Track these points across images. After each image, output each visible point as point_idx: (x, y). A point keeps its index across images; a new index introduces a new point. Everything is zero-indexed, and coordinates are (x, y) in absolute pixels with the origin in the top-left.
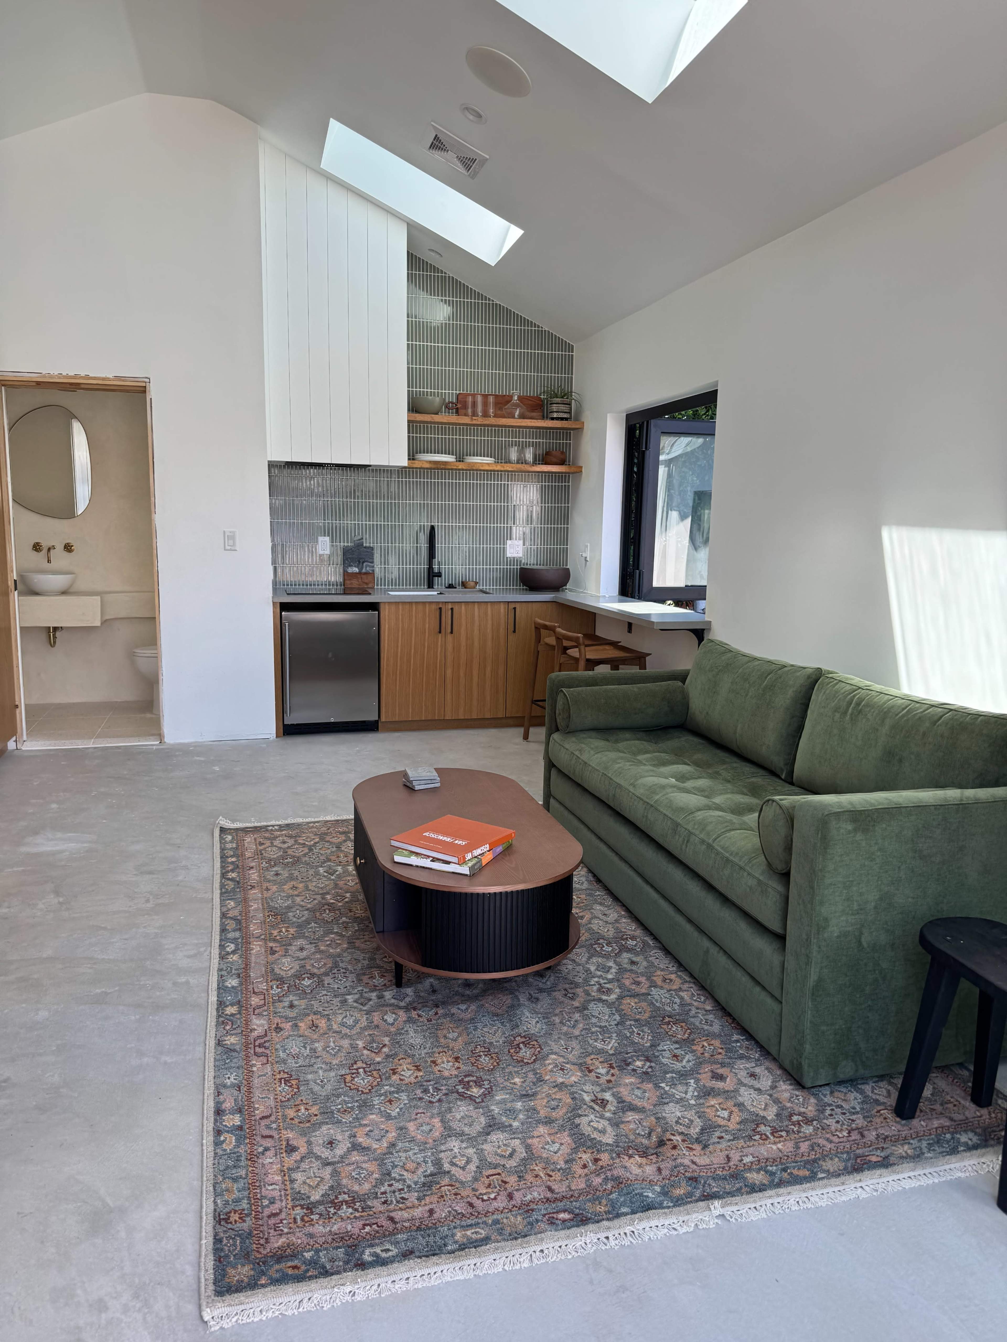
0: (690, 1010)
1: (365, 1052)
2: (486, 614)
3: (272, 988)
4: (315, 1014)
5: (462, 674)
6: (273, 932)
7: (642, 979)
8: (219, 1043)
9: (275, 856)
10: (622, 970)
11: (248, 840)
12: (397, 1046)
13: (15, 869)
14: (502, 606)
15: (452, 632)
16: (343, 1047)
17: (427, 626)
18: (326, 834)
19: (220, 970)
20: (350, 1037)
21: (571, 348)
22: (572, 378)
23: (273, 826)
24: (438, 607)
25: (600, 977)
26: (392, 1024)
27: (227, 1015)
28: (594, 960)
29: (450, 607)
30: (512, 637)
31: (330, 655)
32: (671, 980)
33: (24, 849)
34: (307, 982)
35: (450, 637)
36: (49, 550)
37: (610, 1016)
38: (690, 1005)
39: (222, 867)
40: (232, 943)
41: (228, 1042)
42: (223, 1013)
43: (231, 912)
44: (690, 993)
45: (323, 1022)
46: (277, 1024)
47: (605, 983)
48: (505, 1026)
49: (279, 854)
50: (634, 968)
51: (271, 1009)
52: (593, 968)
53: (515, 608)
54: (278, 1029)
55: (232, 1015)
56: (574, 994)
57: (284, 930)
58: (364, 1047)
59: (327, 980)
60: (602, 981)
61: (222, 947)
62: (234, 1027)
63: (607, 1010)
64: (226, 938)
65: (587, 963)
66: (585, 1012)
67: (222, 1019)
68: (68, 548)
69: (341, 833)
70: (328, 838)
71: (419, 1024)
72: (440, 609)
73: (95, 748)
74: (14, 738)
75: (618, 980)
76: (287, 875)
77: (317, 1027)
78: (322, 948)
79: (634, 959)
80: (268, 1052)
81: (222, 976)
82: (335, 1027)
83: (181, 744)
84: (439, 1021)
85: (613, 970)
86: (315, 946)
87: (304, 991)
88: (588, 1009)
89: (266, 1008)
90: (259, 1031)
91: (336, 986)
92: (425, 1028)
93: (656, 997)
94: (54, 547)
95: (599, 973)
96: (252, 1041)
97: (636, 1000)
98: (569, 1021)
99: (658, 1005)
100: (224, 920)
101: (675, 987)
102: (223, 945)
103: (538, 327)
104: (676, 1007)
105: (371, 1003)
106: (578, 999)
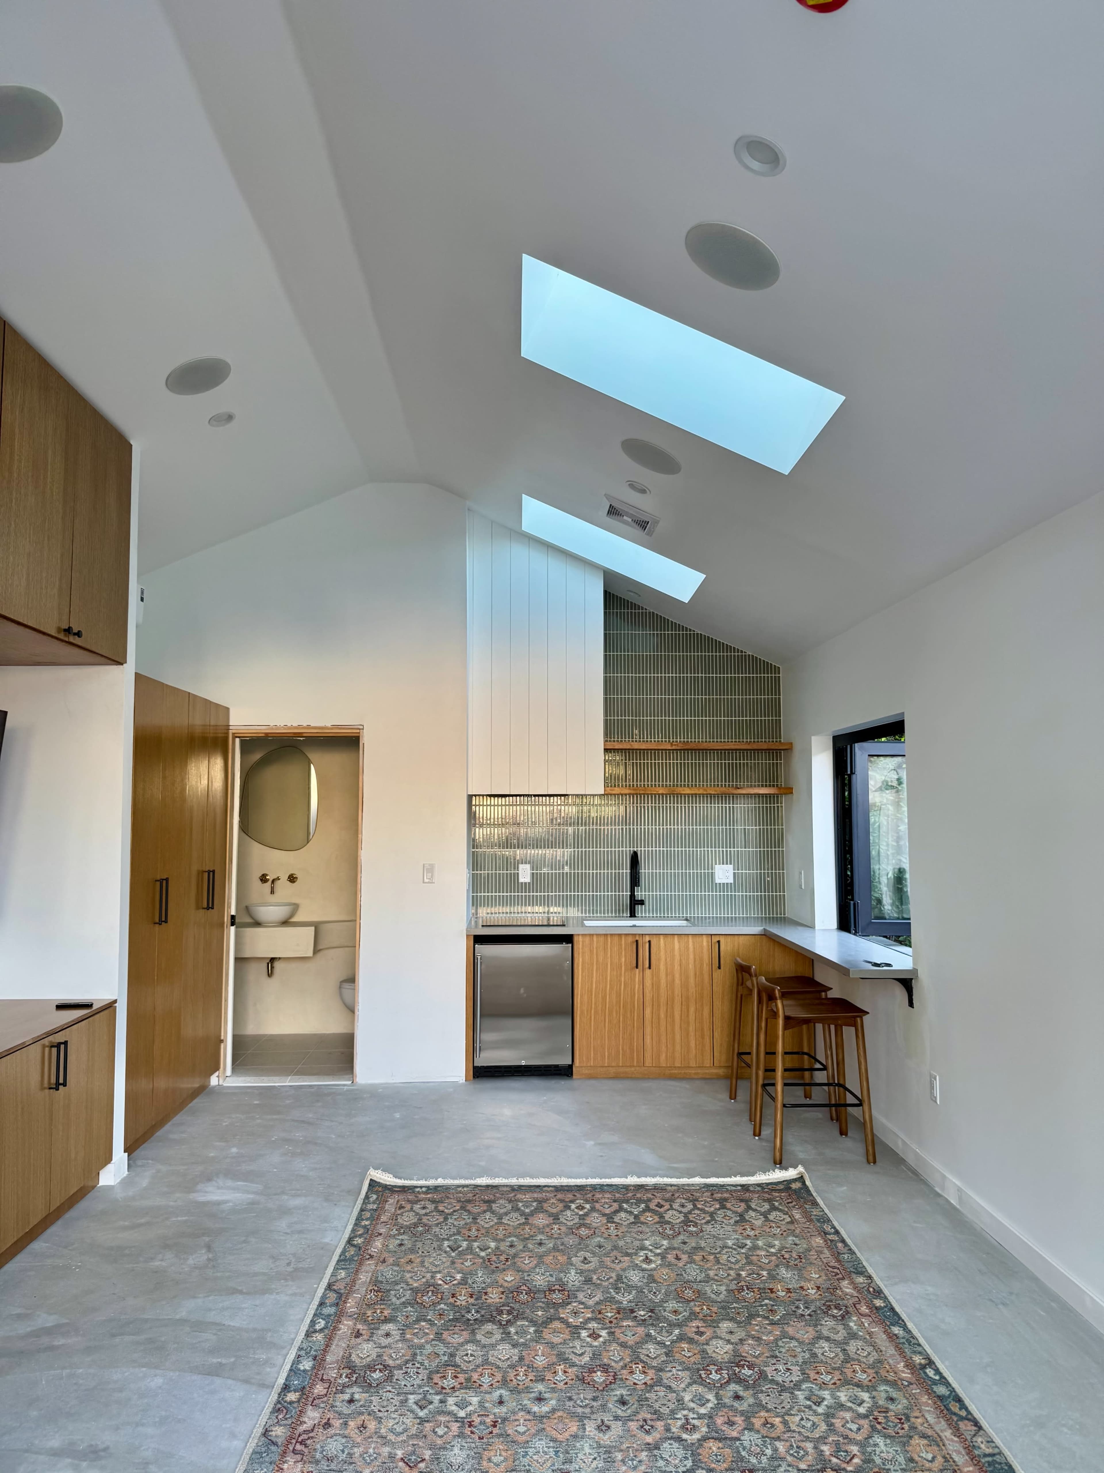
0: (780, 1465)
1: (401, 1464)
2: (687, 948)
3: (341, 1376)
4: (369, 1414)
5: (662, 1016)
6: (367, 1312)
7: (739, 1420)
8: (266, 1433)
9: (408, 1223)
10: (720, 1405)
11: (391, 1201)
12: (436, 1462)
13: (179, 1219)
14: (705, 938)
15: (650, 967)
16: (380, 1455)
17: (623, 960)
18: (469, 1201)
19: (300, 1349)
20: (393, 1444)
21: (777, 670)
22: (779, 698)
23: (421, 1187)
24: (634, 940)
25: (692, 1410)
26: (442, 1437)
27: (285, 1402)
28: (694, 1387)
29: (647, 939)
30: (717, 974)
31: (522, 991)
32: (773, 1426)
33: (193, 1196)
34: (377, 1375)
35: (648, 972)
36: (273, 881)
37: (681, 1461)
38: (783, 1459)
39: (353, 1231)
40: (323, 1319)
41: (273, 1433)
42: (283, 1399)
43: (337, 1284)
44: (788, 1444)
45: (374, 1423)
46: (329, 1419)
47: (693, 1418)
48: (559, 1457)
49: (413, 1221)
50: (736, 1404)
51: (330, 1402)
52: (687, 1397)
53: (719, 942)
54: (327, 1425)
55: (291, 1403)
56: (652, 1427)
57: (378, 1311)
58: (402, 1459)
59: (398, 1374)
60: (691, 1415)
61: (313, 1323)
62: (288, 1416)
63: (681, 1453)
64: (320, 1313)
65: (684, 1390)
66: (656, 1452)
67: (280, 1406)
68: (292, 879)
69: (485, 1202)
70: (469, 1207)
71: (469, 1440)
72: (637, 941)
73: (291, 1086)
74: (217, 1074)
75: (710, 1417)
76: (410, 1246)
77: (365, 1428)
78: (408, 1336)
79: (741, 1393)
80: (306, 1450)
81: (299, 1356)
82: (383, 1431)
83: (372, 1085)
84: (490, 1440)
85: (710, 1405)
86: (401, 1334)
87: (370, 1385)
88: (659, 1449)
89: (326, 1399)
90: (308, 1425)
91: (403, 1383)
92: (473, 1445)
93: (746, 1444)
94: (278, 879)
95: (692, 1405)
96: (297, 1435)
97: (720, 1445)
98: (632, 1460)
99: (743, 1453)
100: (328, 1292)
101: (773, 1435)
102: (314, 1322)
103: (742, 652)
104: (764, 1459)
105: (431, 1406)
106: (654, 1434)
